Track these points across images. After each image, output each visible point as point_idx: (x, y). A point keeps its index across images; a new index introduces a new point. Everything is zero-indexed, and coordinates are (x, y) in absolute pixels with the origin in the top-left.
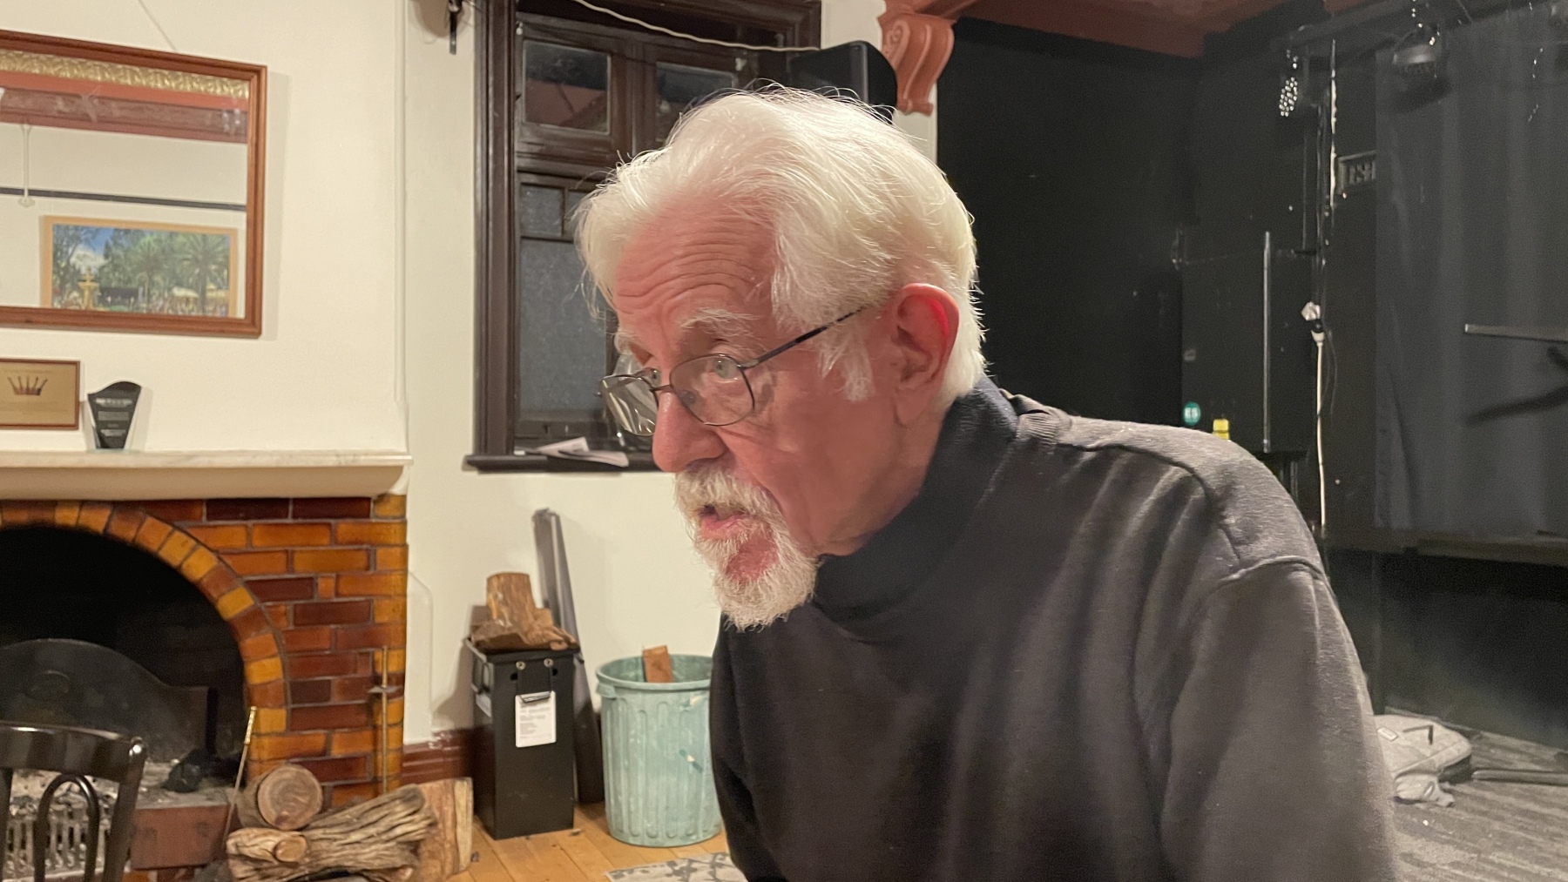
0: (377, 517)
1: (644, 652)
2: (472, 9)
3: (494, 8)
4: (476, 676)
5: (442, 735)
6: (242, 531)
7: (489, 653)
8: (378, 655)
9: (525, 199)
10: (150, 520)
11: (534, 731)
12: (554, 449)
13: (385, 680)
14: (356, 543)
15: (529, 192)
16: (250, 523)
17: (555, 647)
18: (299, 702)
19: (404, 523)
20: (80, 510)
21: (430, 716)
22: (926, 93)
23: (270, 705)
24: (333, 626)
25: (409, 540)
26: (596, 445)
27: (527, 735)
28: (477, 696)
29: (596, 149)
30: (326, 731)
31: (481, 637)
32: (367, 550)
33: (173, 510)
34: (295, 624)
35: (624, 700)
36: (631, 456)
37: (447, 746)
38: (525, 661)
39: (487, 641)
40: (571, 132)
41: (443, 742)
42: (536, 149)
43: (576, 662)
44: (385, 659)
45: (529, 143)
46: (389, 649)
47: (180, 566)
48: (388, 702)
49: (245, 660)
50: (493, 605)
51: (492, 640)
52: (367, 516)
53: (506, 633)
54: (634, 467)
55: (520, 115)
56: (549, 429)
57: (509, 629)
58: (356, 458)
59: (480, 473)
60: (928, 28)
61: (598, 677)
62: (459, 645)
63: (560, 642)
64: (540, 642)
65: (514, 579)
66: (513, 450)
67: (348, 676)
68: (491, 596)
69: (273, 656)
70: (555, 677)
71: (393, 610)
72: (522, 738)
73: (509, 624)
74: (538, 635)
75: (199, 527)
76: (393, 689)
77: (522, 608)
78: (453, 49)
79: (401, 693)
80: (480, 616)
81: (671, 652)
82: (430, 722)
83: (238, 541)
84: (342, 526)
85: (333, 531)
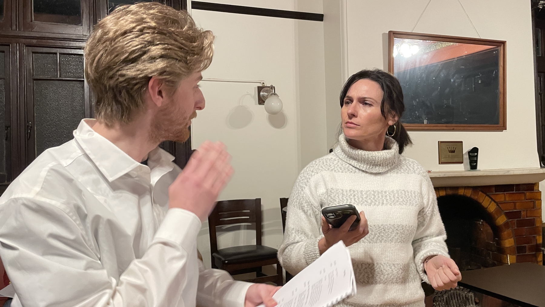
6: (503, 196)
8: (537, 237)
10: (480, 193)
14: (531, 199)
16: (505, 193)
18: (519, 253)
20: (465, 190)
23: (512, 254)
24: (526, 227)
32: (533, 201)
34: (517, 227)
44: (539, 239)
46: (539, 235)
47: (488, 207)
49: (504, 239)
52: (533, 190)
67: (530, 244)
69: (511, 238)
71: (540, 222)
75: (492, 195)
83: (503, 200)
84: (527, 193)
85: (525, 195)
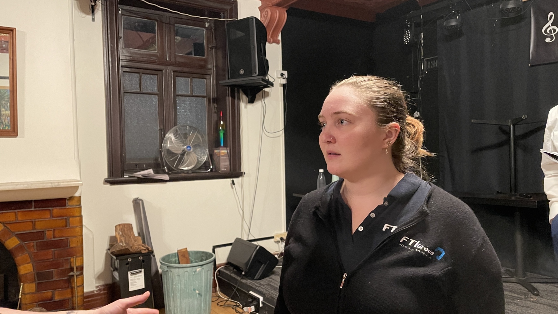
0: (69, 206)
1: (178, 251)
2: (101, 4)
3: (109, 3)
4: (112, 264)
5: (100, 287)
6: (13, 214)
7: (117, 256)
8: (72, 260)
9: (125, 78)
11: (136, 284)
12: (140, 174)
13: (75, 270)
14: (61, 216)
15: (127, 75)
16: (16, 211)
17: (143, 252)
18: (40, 281)
19: (81, 207)
21: (94, 280)
22: (277, 36)
23: (28, 282)
24: (53, 250)
25: (83, 214)
26: (156, 172)
27: (133, 286)
28: (113, 272)
29: (152, 58)
30: (52, 291)
31: (114, 250)
32: (65, 219)
34: (37, 250)
35: (171, 271)
36: (171, 176)
37: (102, 291)
38: (132, 258)
39: (116, 251)
40: (142, 51)
41: (100, 290)
42: (128, 58)
43: (152, 256)
44: (75, 261)
45: (125, 56)
46: (76, 257)
48: (76, 278)
49: (17, 265)
50: (118, 237)
51: (118, 251)
52: (65, 206)
53: (124, 248)
54: (171, 180)
55: (121, 45)
56: (138, 166)
57: (125, 246)
58: (59, 184)
59: (110, 185)
60: (278, 12)
61: (161, 263)
62: (105, 252)
63: (145, 250)
64: (137, 251)
65: (126, 226)
66: (124, 175)
67: (60, 269)
68: (117, 233)
69: (28, 263)
70: (143, 263)
71: (78, 242)
72: (131, 287)
73: (125, 245)
74: (136, 248)
76: (78, 273)
77: (130, 237)
78: (93, 20)
79: (82, 274)
80: (113, 241)
81: (188, 250)
82: (95, 283)
83: (12, 219)
84: (55, 210)
85: (51, 212)
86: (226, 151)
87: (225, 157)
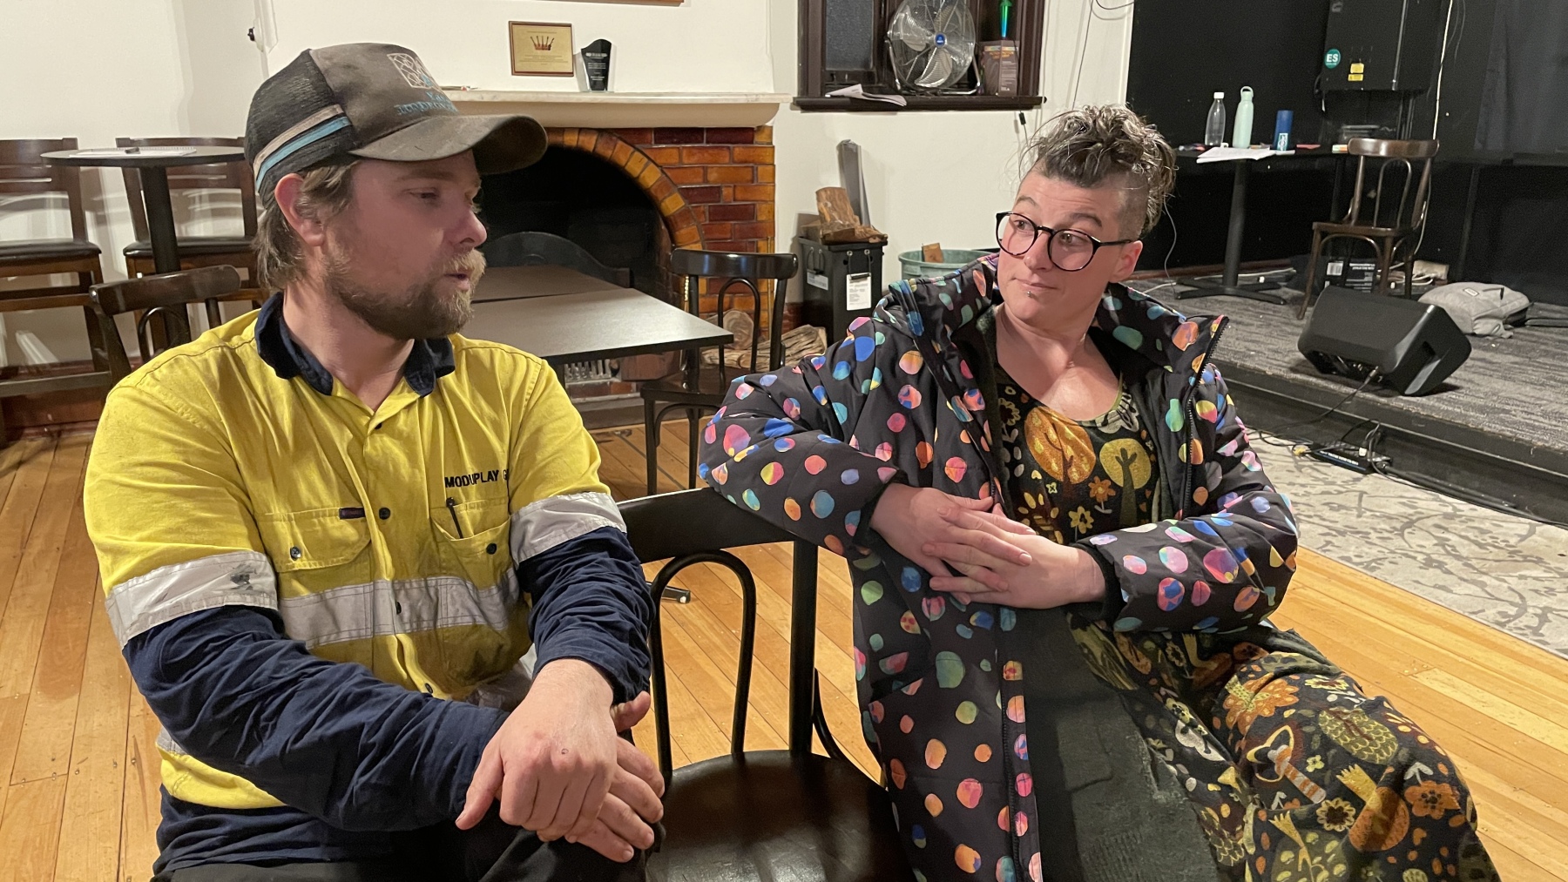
0: (756, 142)
1: (923, 247)
4: (808, 264)
6: (675, 151)
7: (829, 244)
10: (620, 143)
11: (858, 299)
14: (746, 162)
16: (682, 146)
17: (872, 241)
19: (773, 147)
20: (579, 135)
24: (733, 222)
25: (776, 161)
26: (873, 90)
28: (810, 278)
30: (729, 295)
32: (752, 167)
33: (633, 136)
34: (710, 220)
36: (911, 98)
38: (853, 251)
43: (883, 252)
44: (764, 247)
47: (638, 177)
49: (680, 244)
50: (825, 211)
52: (752, 143)
59: (798, 112)
63: (872, 237)
64: (864, 236)
65: (837, 193)
66: (825, 92)
68: (822, 205)
69: (696, 243)
70: (870, 262)
71: (768, 210)
72: (852, 303)
74: (861, 232)
75: (649, 149)
77: (845, 212)
83: (674, 160)
84: (737, 149)
85: (731, 154)
86: (1013, 49)
87: (1009, 63)
